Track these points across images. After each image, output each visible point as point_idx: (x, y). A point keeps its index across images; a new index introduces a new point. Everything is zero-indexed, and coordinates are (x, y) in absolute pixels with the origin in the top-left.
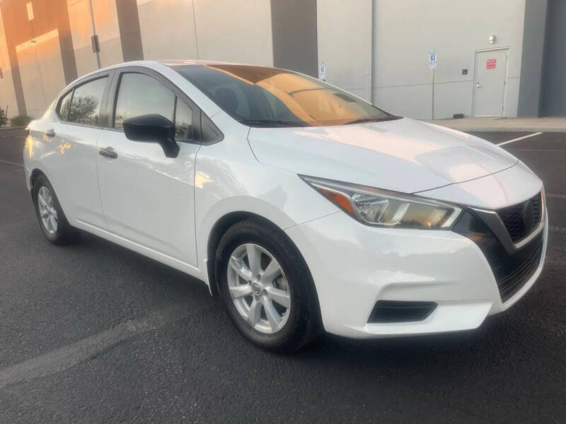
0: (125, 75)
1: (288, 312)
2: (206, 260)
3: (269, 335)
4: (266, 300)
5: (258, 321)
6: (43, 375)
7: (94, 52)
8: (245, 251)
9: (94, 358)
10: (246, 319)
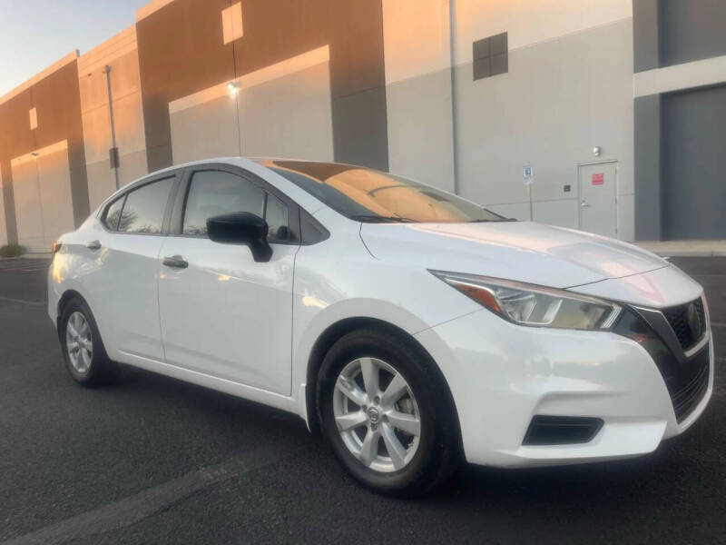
0: (196, 175)
1: (416, 441)
2: (304, 385)
3: (391, 474)
4: (386, 430)
5: (375, 459)
6: (104, 531)
7: (112, 167)
8: (359, 367)
9: (166, 510)
10: (358, 457)
